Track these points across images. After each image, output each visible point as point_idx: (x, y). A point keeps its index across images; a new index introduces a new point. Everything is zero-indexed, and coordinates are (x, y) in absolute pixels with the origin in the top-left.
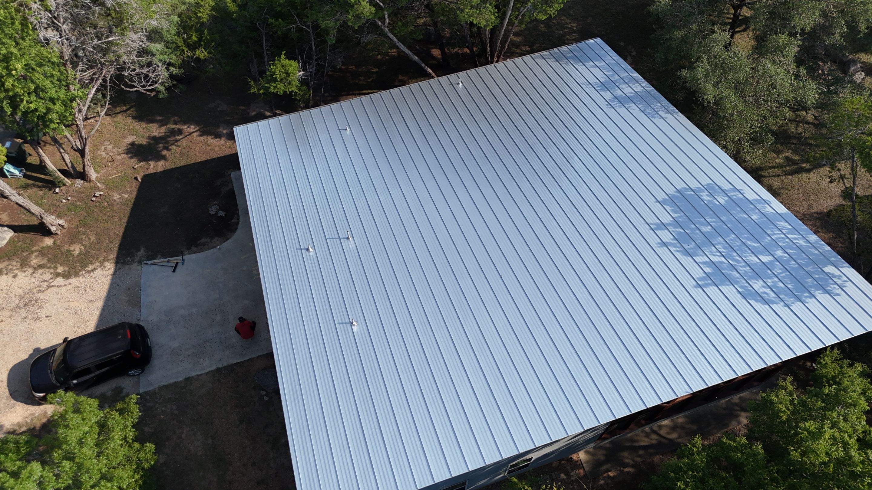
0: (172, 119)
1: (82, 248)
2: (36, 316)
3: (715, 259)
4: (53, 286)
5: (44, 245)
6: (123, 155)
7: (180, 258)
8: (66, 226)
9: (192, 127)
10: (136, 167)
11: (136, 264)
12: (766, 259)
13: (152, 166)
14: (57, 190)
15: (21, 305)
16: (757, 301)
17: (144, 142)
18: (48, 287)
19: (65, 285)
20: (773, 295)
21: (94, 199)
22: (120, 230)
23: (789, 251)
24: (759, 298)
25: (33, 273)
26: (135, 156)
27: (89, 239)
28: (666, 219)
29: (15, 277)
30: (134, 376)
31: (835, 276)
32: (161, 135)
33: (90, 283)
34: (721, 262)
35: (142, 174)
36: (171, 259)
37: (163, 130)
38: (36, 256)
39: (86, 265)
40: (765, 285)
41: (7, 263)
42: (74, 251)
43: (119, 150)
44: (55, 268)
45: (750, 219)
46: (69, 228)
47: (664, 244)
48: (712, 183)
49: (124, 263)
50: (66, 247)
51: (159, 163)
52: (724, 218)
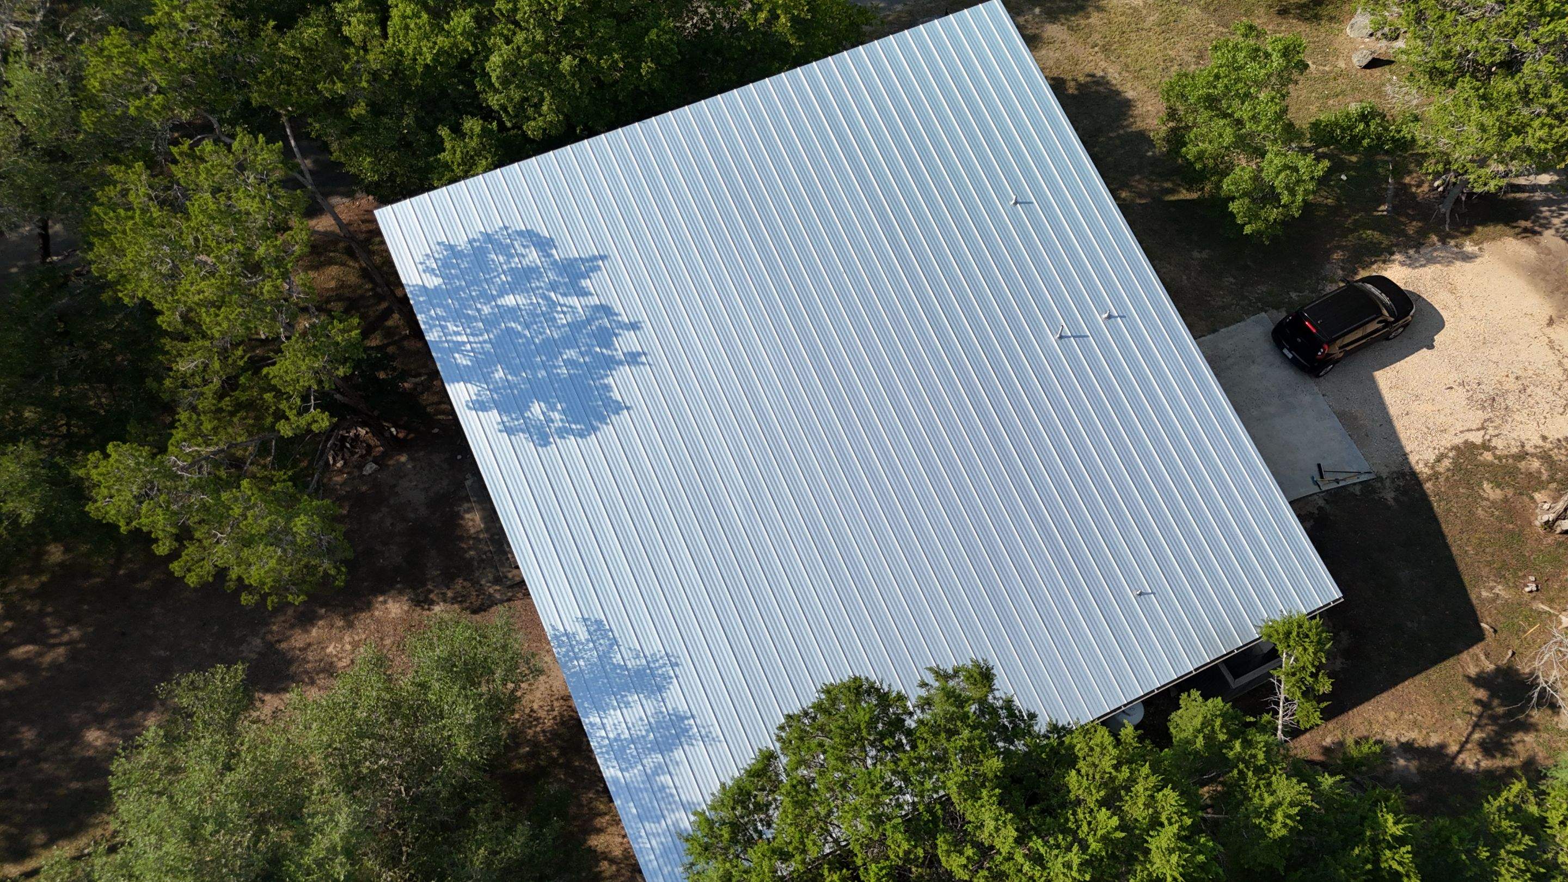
1: (1484, 495)
2: (1467, 388)
7: (1324, 488)
9: (1470, 766)
10: (1510, 655)
11: (1383, 474)
13: (1484, 659)
15: (1499, 400)
17: (1537, 716)
18: (1483, 429)
22: (1450, 531)
24: (535, 239)
25: (1523, 446)
26: (1528, 679)
27: (1485, 511)
28: (622, 374)
29: (1544, 438)
31: (432, 271)
32: (1518, 738)
33: (1430, 439)
34: (564, 294)
35: (1489, 640)
38: (1540, 473)
40: (521, 258)
42: (1492, 489)
44: (1498, 458)
47: (632, 326)
48: (539, 448)
49: (1402, 475)
50: (1509, 490)
51: (1477, 670)
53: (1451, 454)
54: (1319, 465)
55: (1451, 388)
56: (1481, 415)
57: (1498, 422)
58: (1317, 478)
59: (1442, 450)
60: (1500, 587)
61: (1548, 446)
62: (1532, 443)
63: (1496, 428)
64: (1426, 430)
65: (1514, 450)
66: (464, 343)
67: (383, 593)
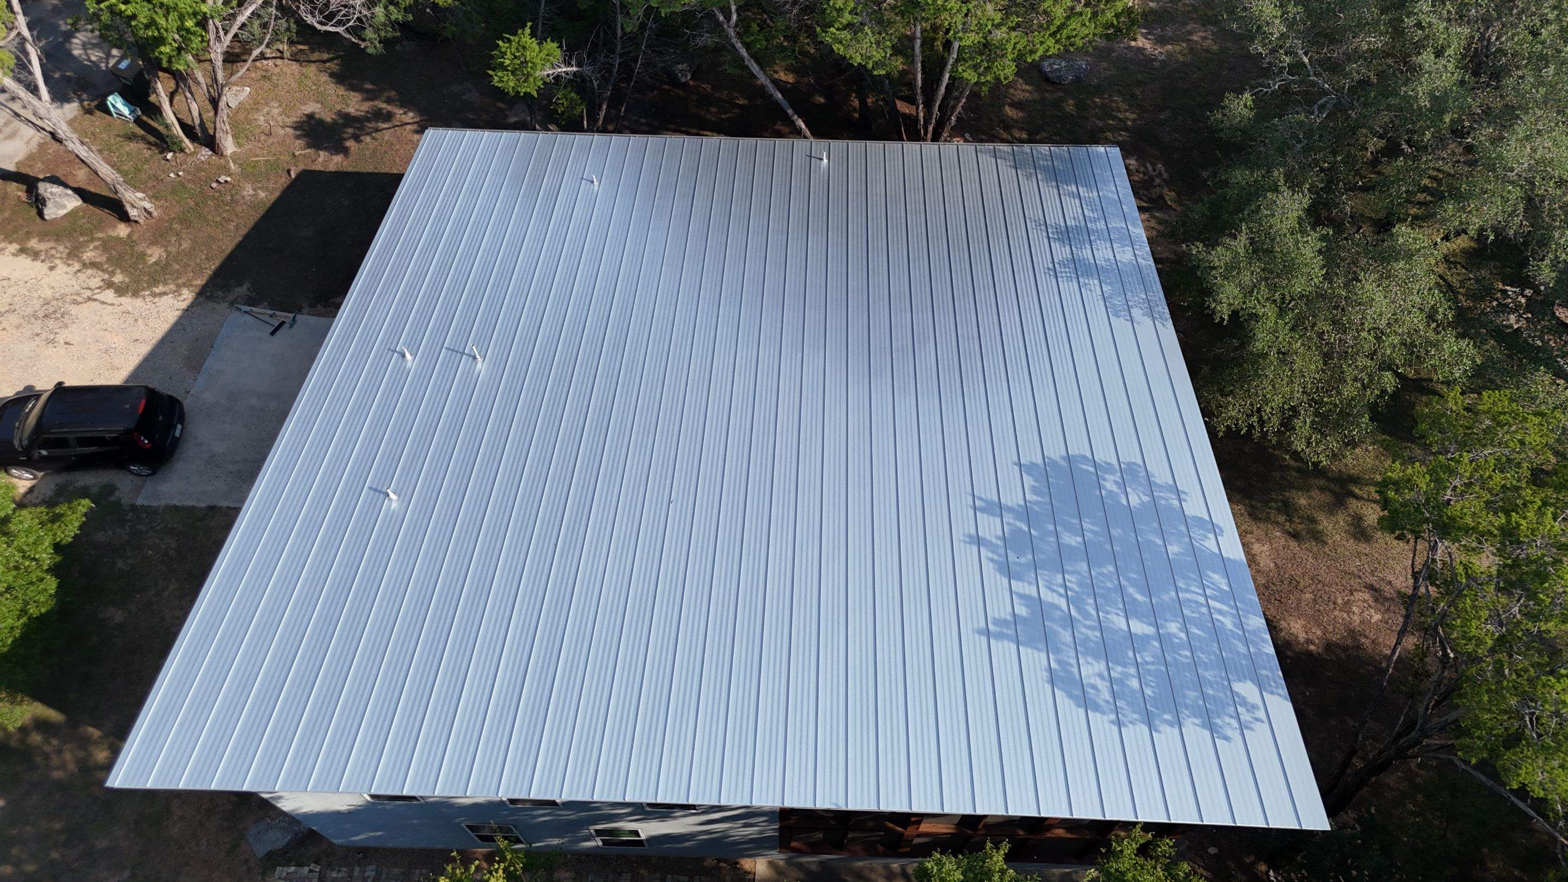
0: (387, 94)
1: (164, 255)
2: (52, 336)
3: (1047, 596)
4: (95, 300)
5: (114, 234)
6: (288, 130)
7: (291, 316)
8: (155, 214)
9: (411, 114)
10: (297, 153)
11: (227, 304)
12: (1139, 627)
13: (320, 160)
14: (169, 156)
15: (41, 314)
16: (1070, 696)
17: (328, 117)
18: (89, 299)
19: (113, 304)
20: (1106, 695)
21: (214, 185)
22: (228, 244)
23: (1195, 631)
24: (1078, 692)
25: (79, 271)
26: (305, 136)
27: (180, 244)
28: (1012, 498)
29: (51, 268)
30: (138, 475)
31: (1244, 703)
32: (359, 113)
33: (147, 312)
34: (1057, 607)
35: (301, 167)
36: (277, 313)
37: (366, 106)
38: (95, 248)
39: (156, 282)
40: (1106, 674)
41: (52, 244)
42: (151, 256)
43: (287, 120)
44: (112, 273)
45: (1163, 550)
46: (160, 219)
47: (978, 541)
48: (1141, 463)
49: (210, 298)
50: (139, 249)
51: (334, 157)
52: (1116, 532)
53: (147, 293)
54: (273, 333)
55: (66, 343)
56: (74, 310)
57: (68, 299)
58: (286, 326)
59: (151, 298)
60: (245, 193)
61: (58, 262)
62: (68, 269)
63: (78, 295)
64: (140, 322)
65: (90, 272)
66: (1215, 598)
67: (1310, 654)
